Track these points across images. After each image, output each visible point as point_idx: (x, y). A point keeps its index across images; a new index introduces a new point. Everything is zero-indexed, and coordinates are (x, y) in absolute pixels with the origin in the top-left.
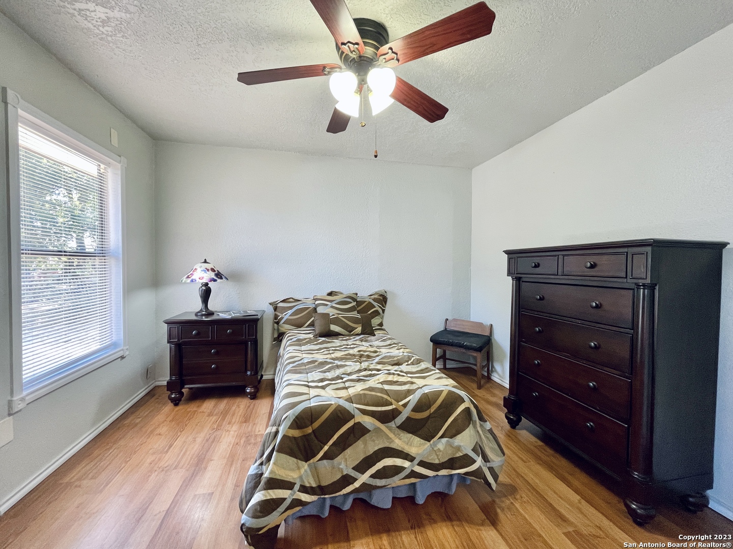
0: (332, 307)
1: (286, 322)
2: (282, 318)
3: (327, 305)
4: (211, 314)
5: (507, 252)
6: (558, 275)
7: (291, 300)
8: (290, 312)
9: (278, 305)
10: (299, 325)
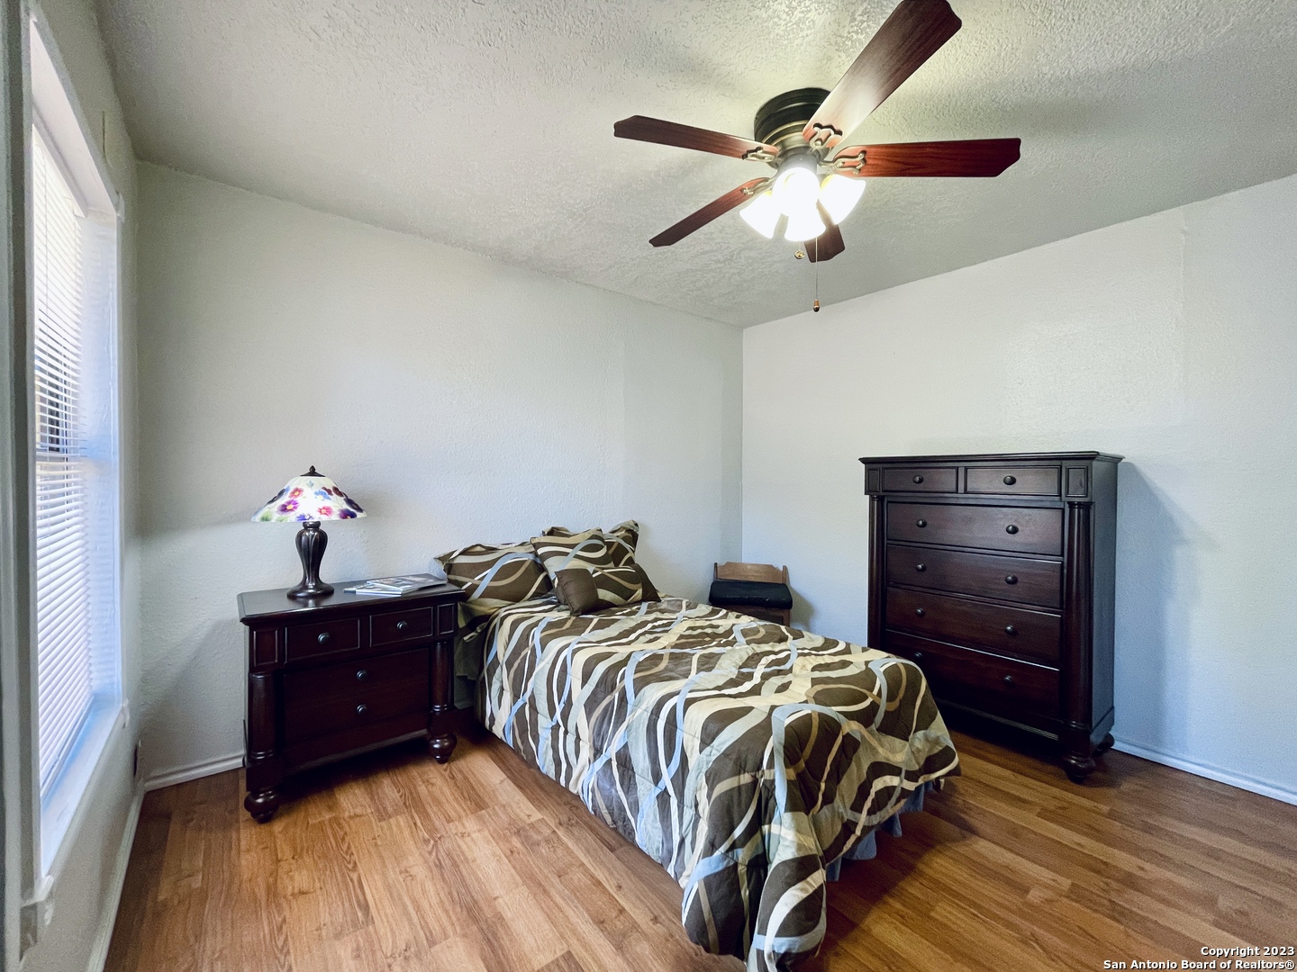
0: (577, 557)
1: (489, 593)
2: (474, 587)
3: (566, 554)
4: (328, 592)
5: (864, 460)
6: (957, 493)
7: (479, 549)
8: (491, 573)
9: (456, 561)
10: (515, 596)
